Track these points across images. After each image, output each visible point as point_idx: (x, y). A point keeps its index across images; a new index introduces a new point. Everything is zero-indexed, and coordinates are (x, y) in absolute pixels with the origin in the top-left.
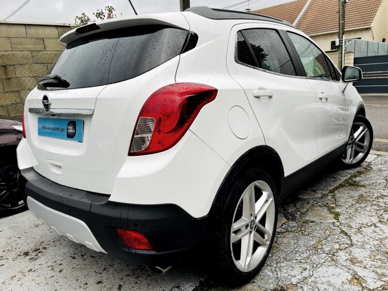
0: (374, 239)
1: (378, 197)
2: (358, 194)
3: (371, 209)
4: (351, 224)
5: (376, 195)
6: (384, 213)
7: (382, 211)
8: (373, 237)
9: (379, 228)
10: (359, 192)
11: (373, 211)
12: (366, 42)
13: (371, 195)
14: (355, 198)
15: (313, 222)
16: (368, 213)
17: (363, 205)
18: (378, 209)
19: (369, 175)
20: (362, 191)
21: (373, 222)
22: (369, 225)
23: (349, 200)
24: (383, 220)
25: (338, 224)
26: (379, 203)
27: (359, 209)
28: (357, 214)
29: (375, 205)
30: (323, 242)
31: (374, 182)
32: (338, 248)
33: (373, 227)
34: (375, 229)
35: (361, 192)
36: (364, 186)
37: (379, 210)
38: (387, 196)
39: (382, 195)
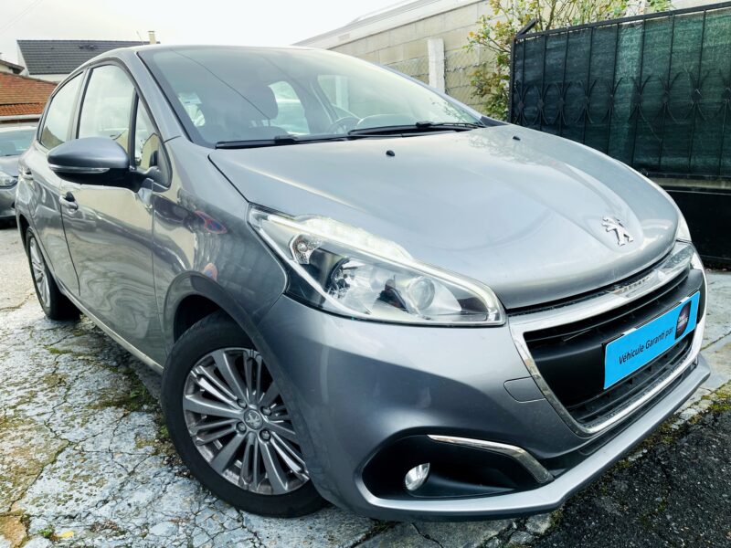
3: (19, 375)
18: (10, 380)
26: (18, 387)
28: (31, 363)
38: (18, 404)
39: (29, 402)
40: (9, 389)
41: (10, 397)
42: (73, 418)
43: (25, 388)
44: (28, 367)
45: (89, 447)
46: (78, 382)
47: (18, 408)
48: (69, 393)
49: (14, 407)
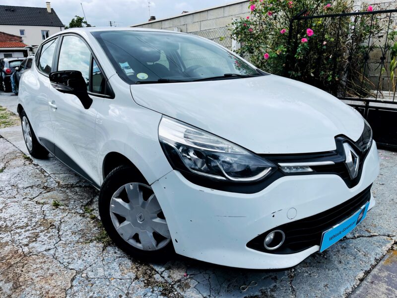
1: (37, 236)
3: (21, 221)
4: (16, 203)
6: (5, 224)
7: (9, 224)
16: (19, 216)
18: (16, 225)
26: (24, 230)
28: (26, 211)
37: (14, 224)
39: (36, 241)
40: (18, 231)
41: (21, 238)
43: (29, 230)
44: (25, 215)
45: (91, 275)
46: (63, 225)
47: (31, 245)
48: (60, 233)
49: (27, 245)
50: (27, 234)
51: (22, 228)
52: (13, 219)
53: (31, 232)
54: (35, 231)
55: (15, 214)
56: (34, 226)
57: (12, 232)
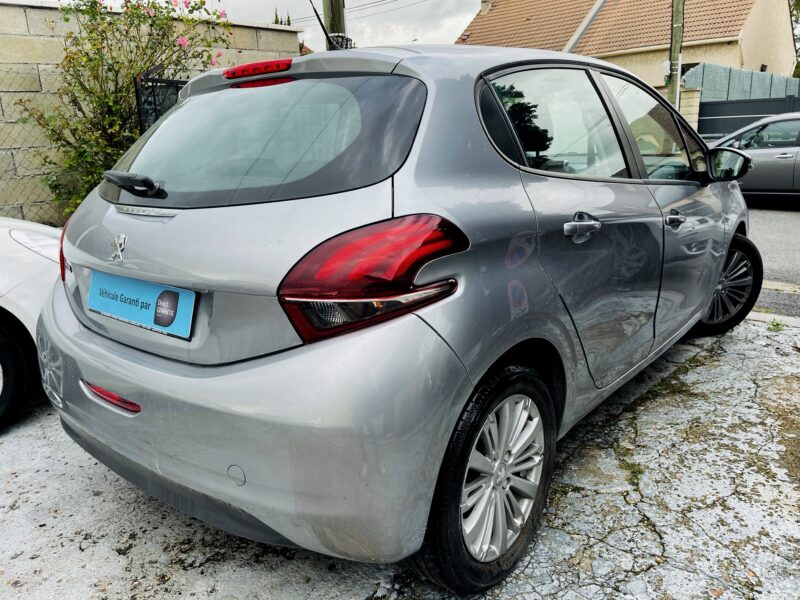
0: (720, 545)
1: (733, 427)
2: (689, 417)
3: (718, 459)
4: (667, 499)
5: (730, 420)
6: (746, 470)
7: (742, 465)
8: (717, 537)
9: (731, 514)
10: (691, 411)
11: (720, 463)
12: (725, 69)
13: (719, 419)
14: (682, 427)
15: (577, 489)
16: (708, 470)
17: (698, 447)
18: (732, 458)
19: (716, 367)
20: (699, 409)
21: (720, 495)
22: (709, 502)
23: (666, 433)
24: (743, 490)
25: (634, 496)
26: (736, 443)
27: (688, 456)
28: (684, 470)
29: (727, 447)
30: (596, 549)
31: (728, 385)
32: (629, 568)
33: (718, 509)
34: (723, 515)
35: (696, 412)
36: (704, 396)
37: (735, 461)
38: (755, 425)
39: (744, 422)
40: (745, 448)
41: (754, 436)
42: (729, 395)
43: (731, 438)
47: (759, 420)
49: (763, 424)
50: (741, 435)
51: (734, 449)
52: (723, 472)
53: (732, 435)
54: (727, 433)
55: (706, 477)
56: (714, 439)
57: (754, 451)
